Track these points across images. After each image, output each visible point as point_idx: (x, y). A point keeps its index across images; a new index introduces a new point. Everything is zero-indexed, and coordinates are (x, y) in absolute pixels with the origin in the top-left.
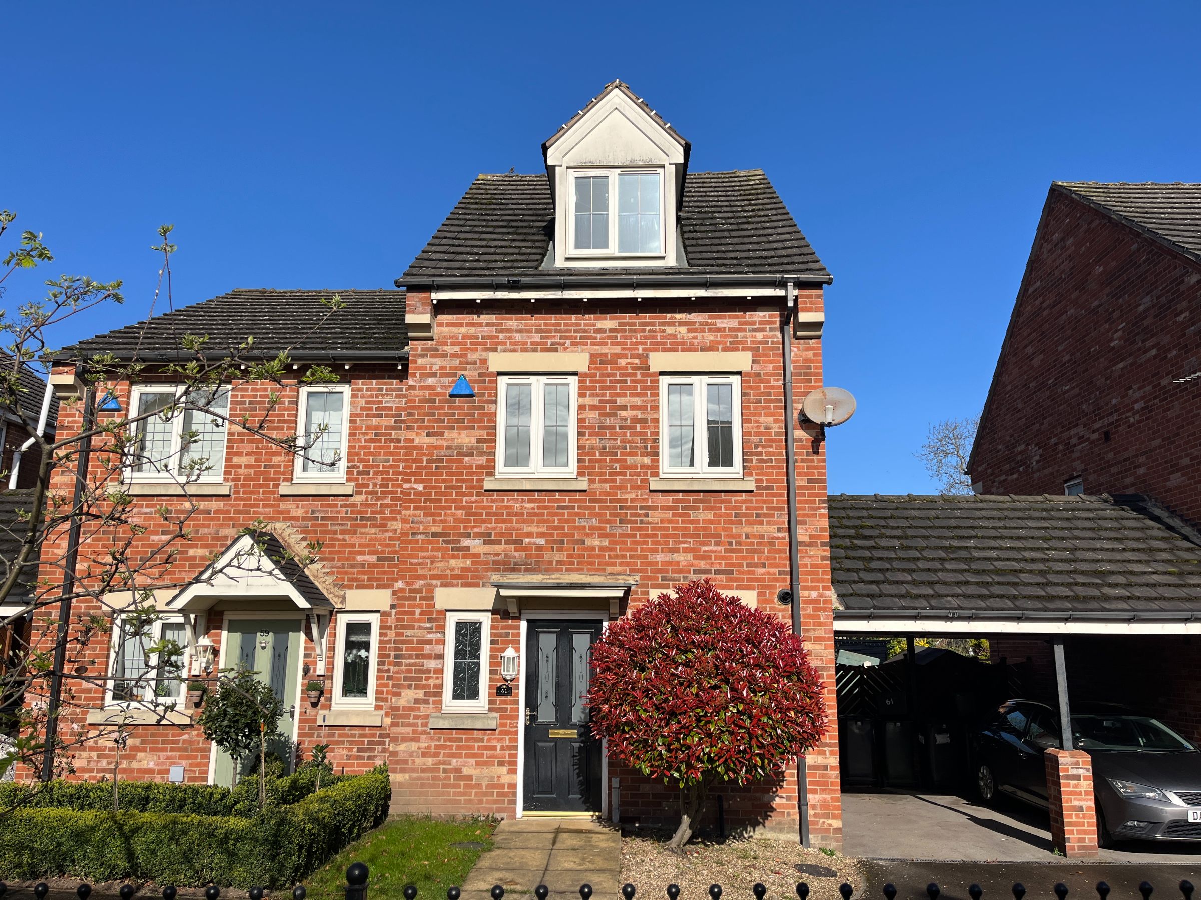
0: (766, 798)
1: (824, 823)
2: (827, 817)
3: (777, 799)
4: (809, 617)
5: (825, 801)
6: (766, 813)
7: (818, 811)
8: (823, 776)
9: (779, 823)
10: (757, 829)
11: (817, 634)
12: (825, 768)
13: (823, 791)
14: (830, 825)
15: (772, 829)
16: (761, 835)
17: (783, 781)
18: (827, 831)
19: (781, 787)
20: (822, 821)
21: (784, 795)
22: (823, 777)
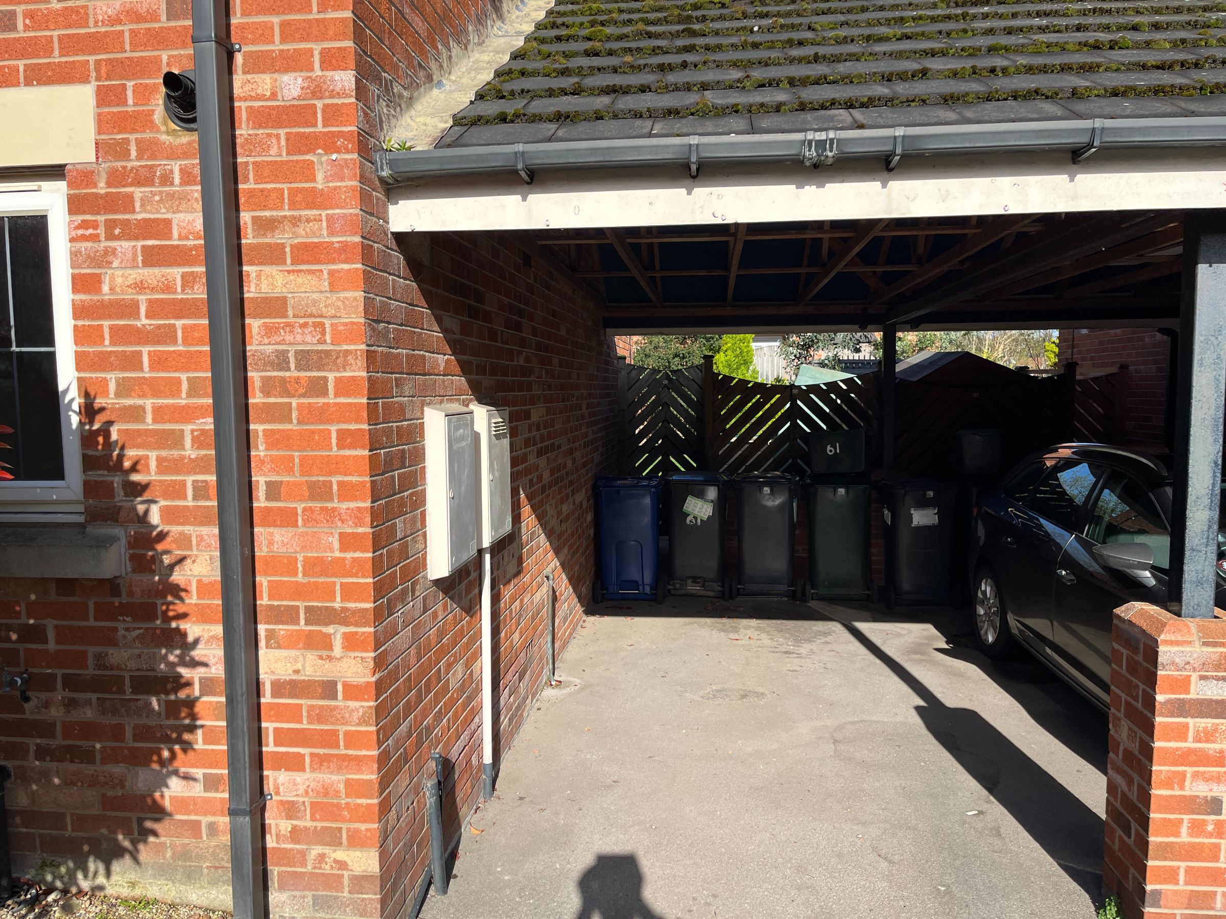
0: (140, 779)
1: (322, 856)
2: (332, 838)
3: (175, 783)
4: (277, 171)
5: (326, 790)
6: (140, 821)
7: (306, 823)
8: (320, 716)
9: (184, 854)
10: (116, 866)
11: (303, 235)
12: (328, 689)
13: (320, 762)
14: (342, 865)
15: (165, 871)
16: (133, 885)
17: (192, 729)
18: (333, 881)
19: (187, 747)
20: (316, 850)
21: (198, 773)
22: (320, 719)
